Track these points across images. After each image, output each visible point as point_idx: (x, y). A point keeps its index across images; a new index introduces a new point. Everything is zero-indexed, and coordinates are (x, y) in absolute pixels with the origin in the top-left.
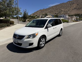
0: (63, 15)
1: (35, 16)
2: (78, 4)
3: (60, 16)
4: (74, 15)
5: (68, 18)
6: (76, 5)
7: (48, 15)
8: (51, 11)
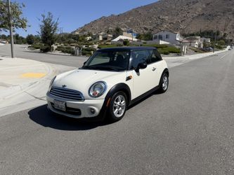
0: (166, 33)
1: (85, 36)
2: (208, 4)
3: (158, 35)
4: (198, 35)
5: (180, 42)
6: (204, 6)
7: (124, 33)
8: (132, 21)
